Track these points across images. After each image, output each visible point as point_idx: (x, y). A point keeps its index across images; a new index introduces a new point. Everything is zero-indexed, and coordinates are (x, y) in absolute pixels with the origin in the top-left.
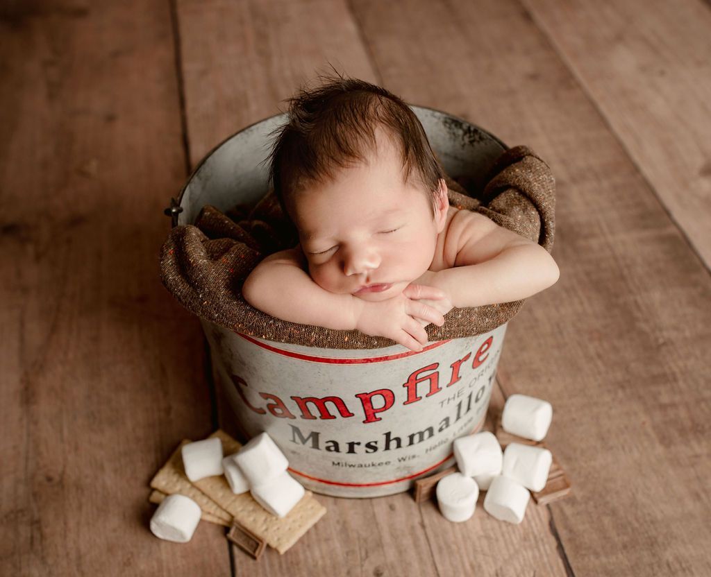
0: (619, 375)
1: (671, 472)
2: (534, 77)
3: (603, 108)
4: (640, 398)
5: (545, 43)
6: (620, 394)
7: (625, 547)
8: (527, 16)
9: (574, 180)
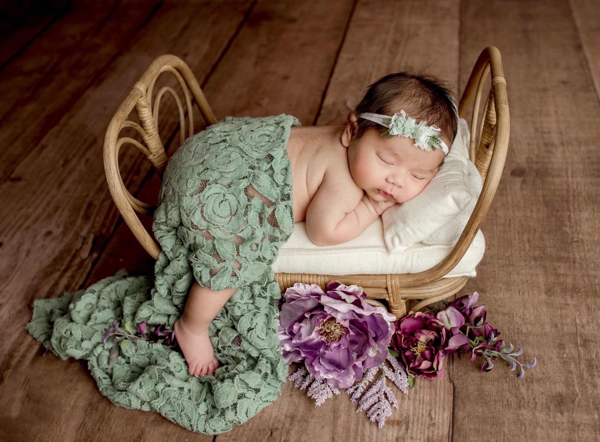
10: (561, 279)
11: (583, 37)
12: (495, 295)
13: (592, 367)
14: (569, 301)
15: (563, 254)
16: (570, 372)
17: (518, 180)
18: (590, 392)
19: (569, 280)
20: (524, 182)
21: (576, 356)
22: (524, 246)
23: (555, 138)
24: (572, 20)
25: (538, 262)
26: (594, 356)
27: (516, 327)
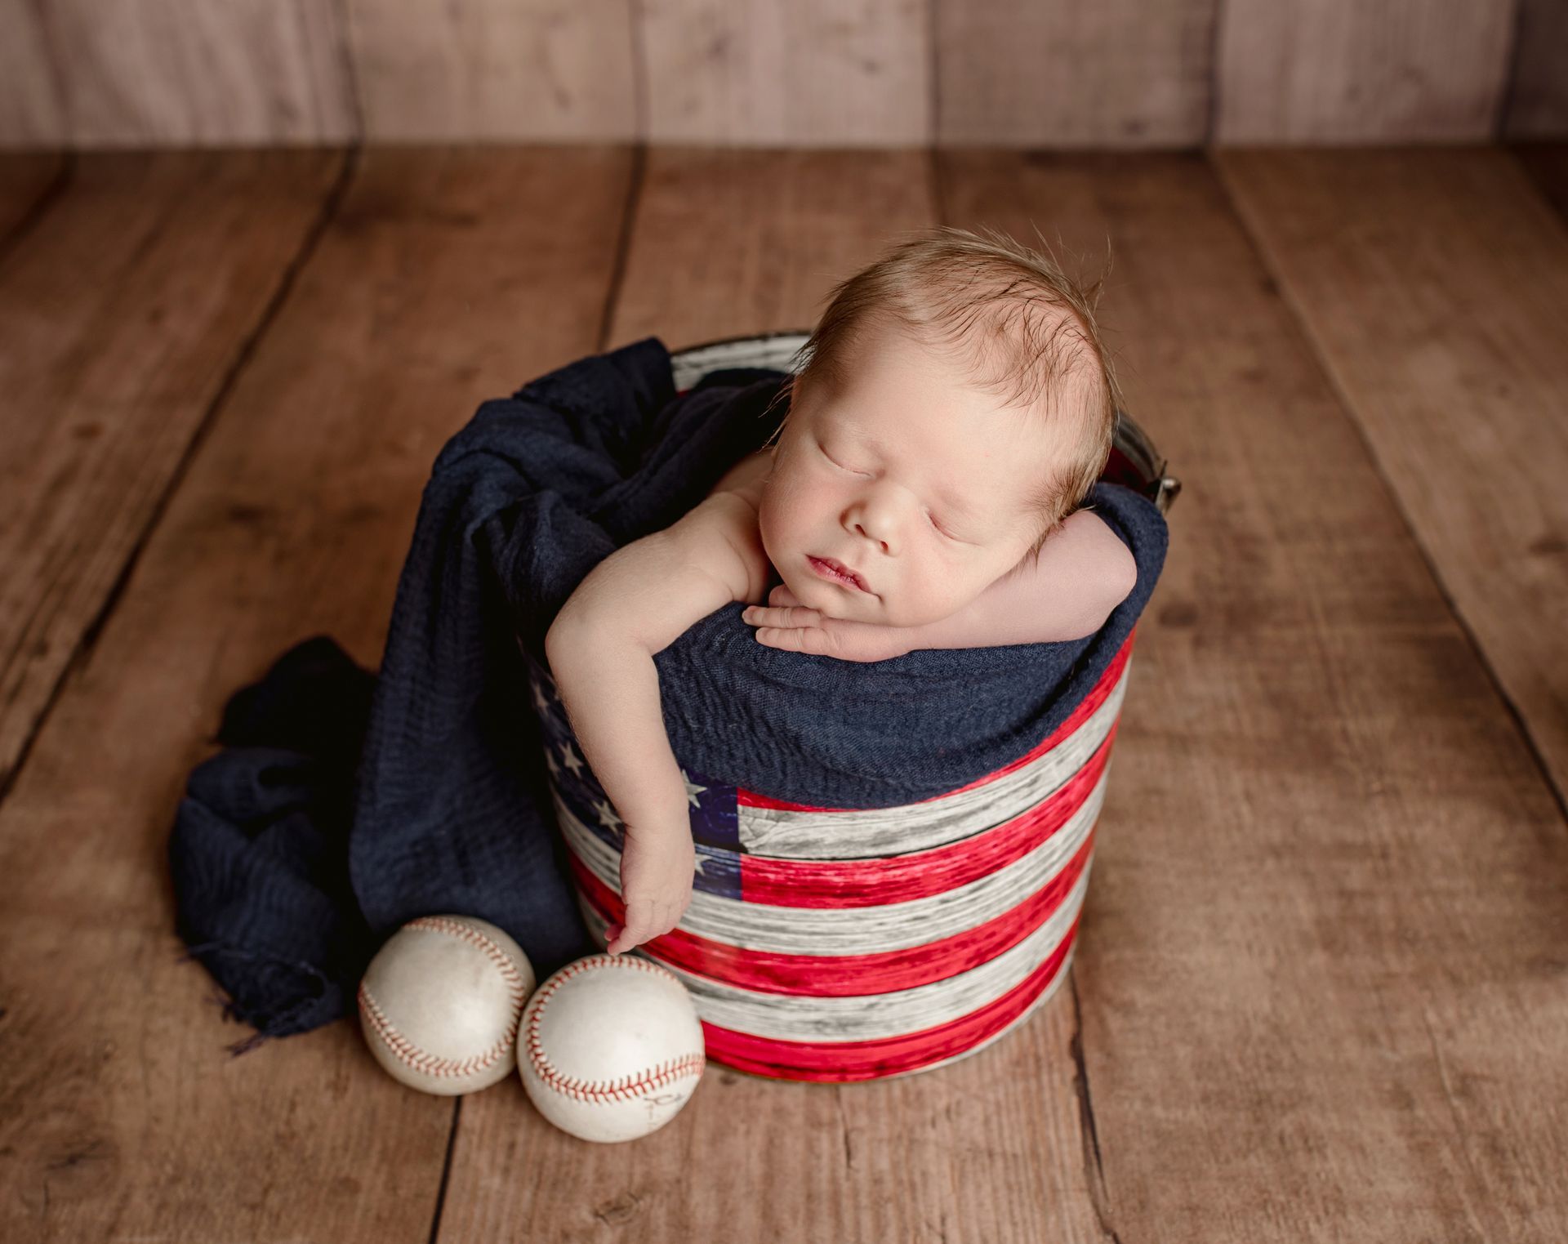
0: (1276, 835)
1: (1331, 995)
2: (1254, 377)
3: (1372, 433)
4: (1306, 874)
5: (1292, 330)
6: (1270, 864)
7: (1205, 1098)
8: (1270, 287)
9: (1281, 536)
10: (1361, 907)
11: (1277, 263)
12: (1184, 957)
13: (1503, 1153)
14: (1395, 965)
15: (1350, 834)
16: (1444, 1173)
17: (1182, 638)
18: (1513, 1230)
19: (1383, 907)
20: (1198, 642)
21: (1451, 1127)
22: (1238, 815)
23: (1256, 520)
24: (1237, 222)
25: (1287, 863)
26: (1499, 1122)
27: (1262, 1050)
